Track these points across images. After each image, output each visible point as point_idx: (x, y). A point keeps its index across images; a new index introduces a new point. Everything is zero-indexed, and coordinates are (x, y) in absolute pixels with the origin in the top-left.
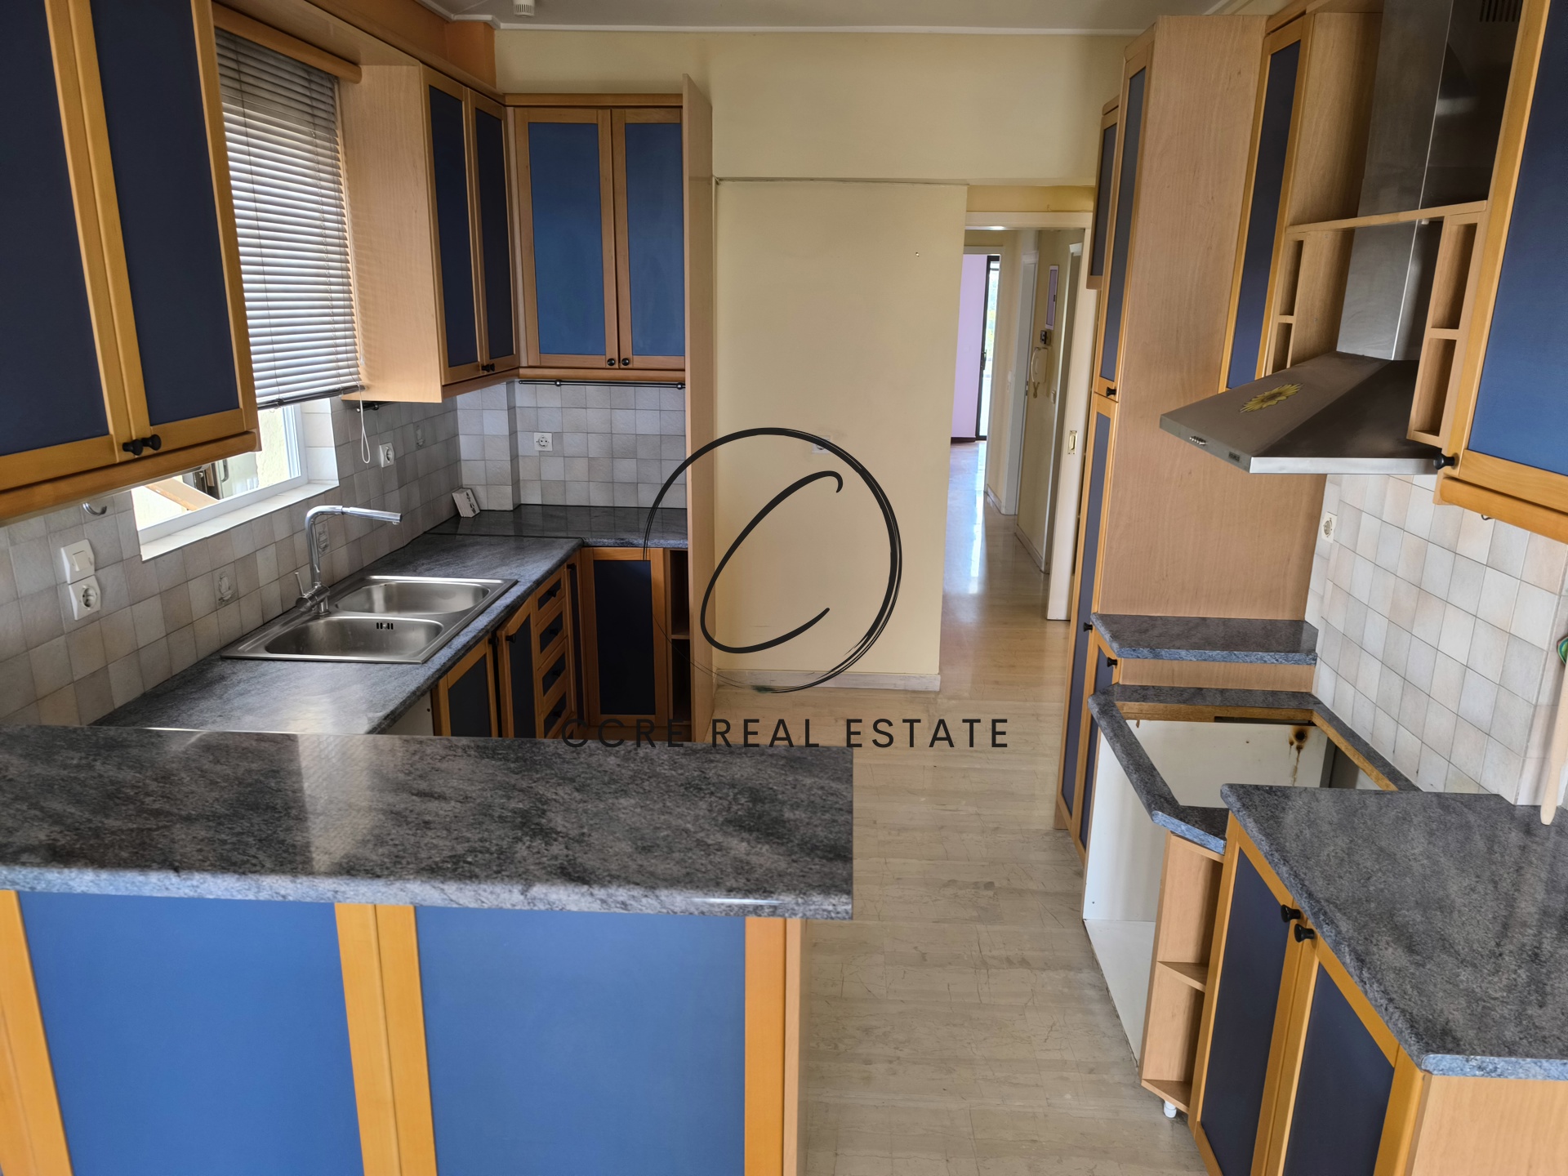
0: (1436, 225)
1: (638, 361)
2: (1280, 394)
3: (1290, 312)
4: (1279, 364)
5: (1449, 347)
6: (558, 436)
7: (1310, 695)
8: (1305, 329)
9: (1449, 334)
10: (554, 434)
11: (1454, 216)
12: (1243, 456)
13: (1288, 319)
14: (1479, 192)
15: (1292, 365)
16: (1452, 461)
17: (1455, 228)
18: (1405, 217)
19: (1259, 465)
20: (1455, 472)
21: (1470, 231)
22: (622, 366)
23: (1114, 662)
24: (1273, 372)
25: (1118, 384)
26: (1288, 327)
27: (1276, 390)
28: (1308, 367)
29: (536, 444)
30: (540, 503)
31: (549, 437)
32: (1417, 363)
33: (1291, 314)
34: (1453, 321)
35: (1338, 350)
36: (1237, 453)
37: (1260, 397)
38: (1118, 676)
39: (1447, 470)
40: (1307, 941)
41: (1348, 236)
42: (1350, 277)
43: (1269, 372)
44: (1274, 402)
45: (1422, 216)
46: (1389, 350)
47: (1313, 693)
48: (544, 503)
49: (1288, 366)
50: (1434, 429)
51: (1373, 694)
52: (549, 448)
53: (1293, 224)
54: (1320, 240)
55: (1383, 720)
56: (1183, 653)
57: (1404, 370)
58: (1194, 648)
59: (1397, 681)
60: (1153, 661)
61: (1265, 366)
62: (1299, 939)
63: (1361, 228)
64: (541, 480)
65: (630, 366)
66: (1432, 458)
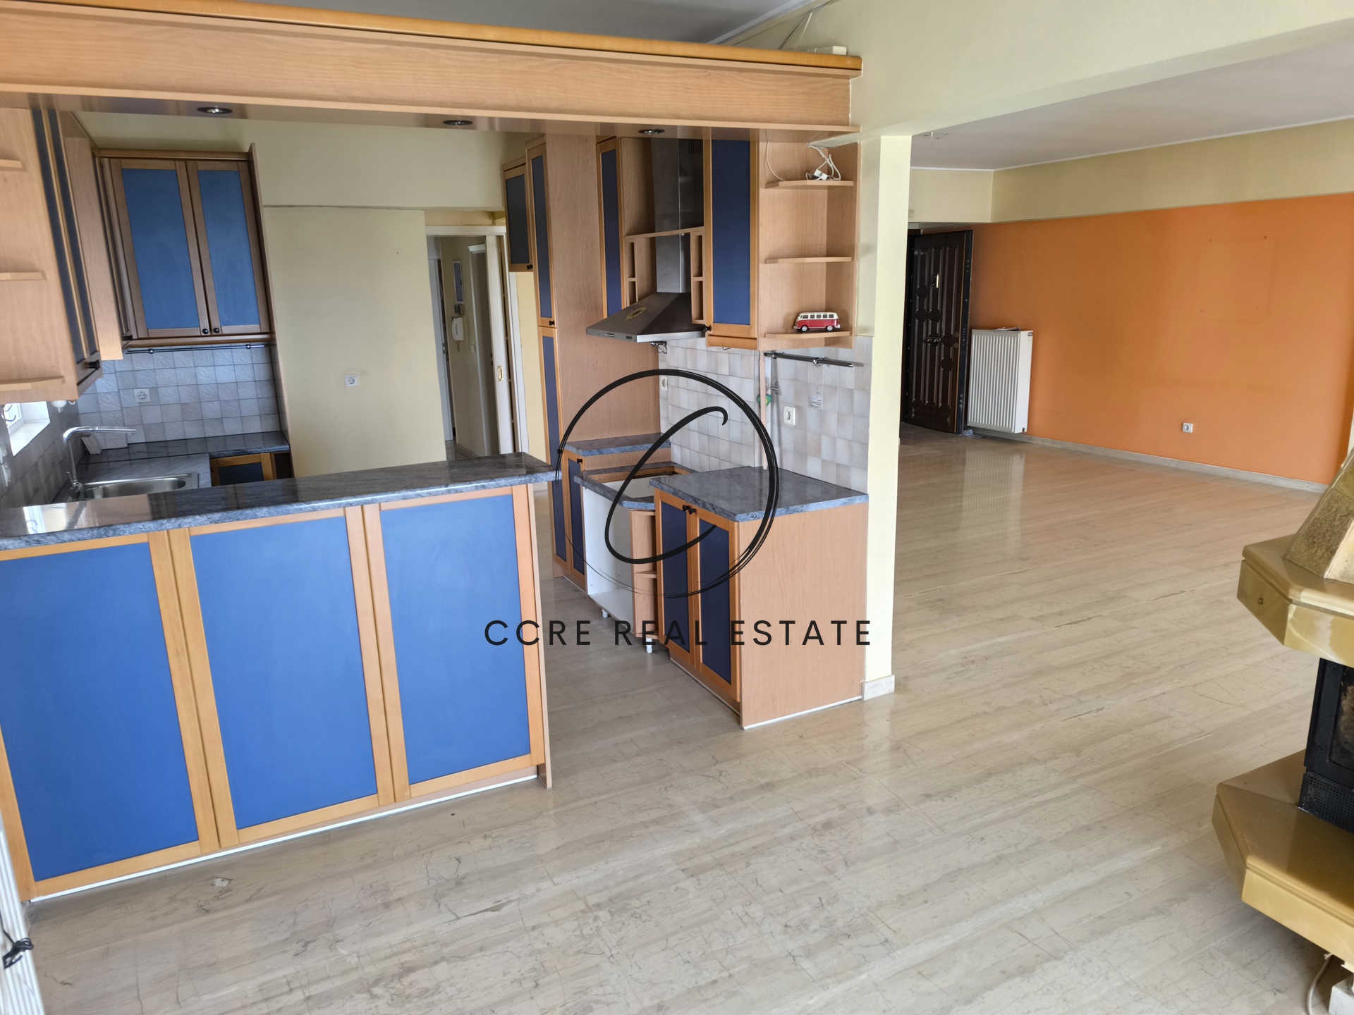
0: (688, 235)
1: (226, 330)
2: (639, 311)
3: (633, 276)
4: (633, 300)
5: (701, 284)
6: (154, 390)
7: (670, 462)
8: (641, 281)
9: (699, 279)
10: (151, 389)
11: (694, 232)
12: (633, 336)
13: (633, 280)
14: (700, 223)
15: (639, 300)
16: (709, 328)
17: (694, 237)
18: (675, 232)
19: (641, 339)
20: (711, 333)
21: (700, 238)
22: (214, 334)
23: (580, 461)
24: (630, 304)
25: (555, 318)
26: (634, 283)
27: (637, 310)
28: (645, 300)
29: (136, 398)
30: (144, 441)
31: (146, 391)
32: (690, 294)
33: (634, 276)
34: (700, 274)
35: (658, 291)
36: (630, 335)
37: (631, 314)
38: (584, 467)
39: (708, 332)
40: (693, 514)
41: (653, 240)
42: (657, 258)
43: (628, 305)
44: (638, 315)
45: (682, 232)
46: (680, 290)
47: (672, 461)
48: (148, 441)
49: (637, 301)
50: (701, 317)
51: (697, 448)
52: (148, 399)
53: (628, 235)
54: (641, 242)
55: (704, 458)
56: (612, 449)
57: (686, 297)
58: (617, 446)
59: (705, 438)
60: (600, 456)
61: (626, 303)
62: (690, 513)
63: (658, 237)
64: (143, 424)
65: (220, 333)
66: (702, 329)
